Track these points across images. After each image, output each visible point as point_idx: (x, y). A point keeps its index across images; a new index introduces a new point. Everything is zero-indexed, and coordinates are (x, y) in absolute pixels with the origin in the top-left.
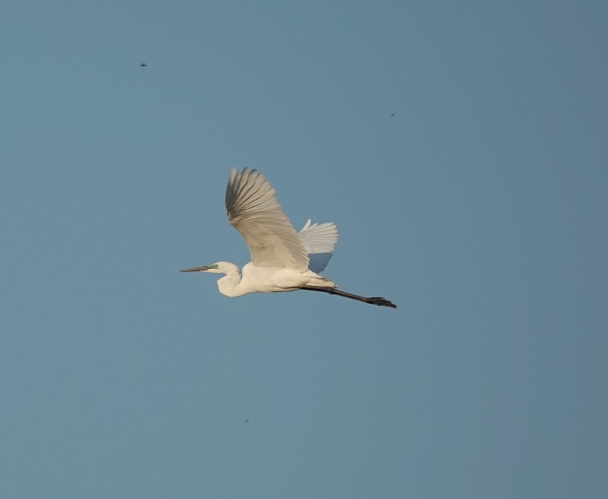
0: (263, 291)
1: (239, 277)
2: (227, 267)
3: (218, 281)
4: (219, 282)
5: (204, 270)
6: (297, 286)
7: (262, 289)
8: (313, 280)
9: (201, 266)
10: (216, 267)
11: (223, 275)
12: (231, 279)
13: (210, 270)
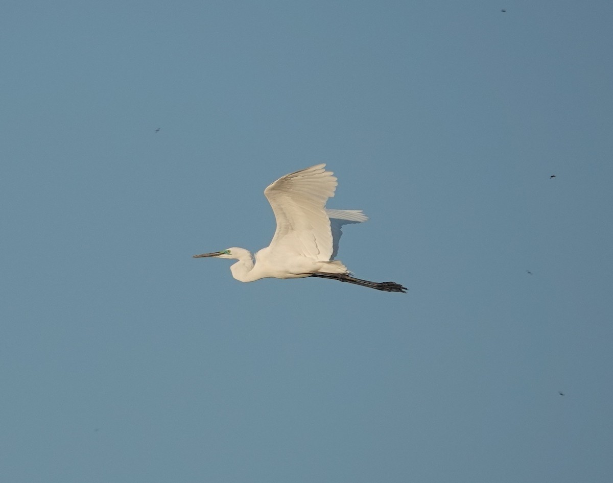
0: (275, 276)
1: (251, 262)
2: (239, 253)
3: (231, 267)
4: (233, 268)
5: (216, 255)
6: (308, 272)
7: (275, 274)
8: (326, 265)
9: (213, 251)
10: (228, 253)
11: (236, 260)
12: (244, 264)
13: (222, 256)
